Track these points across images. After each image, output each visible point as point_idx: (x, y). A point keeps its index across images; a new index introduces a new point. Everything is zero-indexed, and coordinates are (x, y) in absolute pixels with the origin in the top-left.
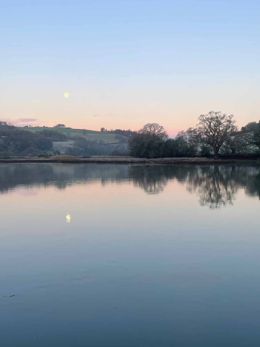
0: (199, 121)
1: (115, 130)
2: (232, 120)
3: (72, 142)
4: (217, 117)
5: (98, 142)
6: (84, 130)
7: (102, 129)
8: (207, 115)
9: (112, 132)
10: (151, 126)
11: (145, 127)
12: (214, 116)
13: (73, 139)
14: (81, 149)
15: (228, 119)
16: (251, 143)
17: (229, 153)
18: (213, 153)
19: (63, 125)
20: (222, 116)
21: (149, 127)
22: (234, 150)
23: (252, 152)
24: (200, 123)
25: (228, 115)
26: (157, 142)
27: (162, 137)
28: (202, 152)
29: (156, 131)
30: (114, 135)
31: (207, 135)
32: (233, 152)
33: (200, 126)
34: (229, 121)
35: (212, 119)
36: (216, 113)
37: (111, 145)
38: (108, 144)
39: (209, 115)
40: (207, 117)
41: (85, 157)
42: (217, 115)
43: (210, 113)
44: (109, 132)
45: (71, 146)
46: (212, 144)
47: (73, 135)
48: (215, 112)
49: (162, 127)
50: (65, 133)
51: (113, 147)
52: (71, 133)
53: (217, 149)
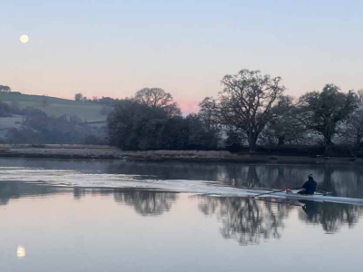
0: (224, 87)
1: (101, 98)
2: (280, 85)
3: (20, 119)
4: (254, 80)
5: (68, 119)
6: (44, 97)
7: (78, 96)
8: (236, 76)
9: (95, 102)
10: (149, 92)
11: (139, 94)
12: (248, 77)
13: (22, 113)
14: (35, 131)
15: (273, 84)
16: (310, 127)
17: (274, 144)
18: (246, 143)
19: (7, 88)
20: (263, 78)
21: (146, 94)
22: (281, 139)
23: (312, 143)
24: (225, 90)
25: (272, 77)
26: (154, 121)
27: (171, 112)
28: (228, 142)
29: (159, 102)
30: (100, 107)
31: (235, 111)
32: (281, 142)
33: (226, 94)
34: (275, 88)
35: (245, 83)
36: (252, 73)
37: (91, 125)
38: (86, 122)
39: (240, 76)
40: (237, 79)
41: (34, 146)
42: (254, 76)
43: (242, 72)
44: (90, 101)
45: (18, 127)
46: (244, 128)
47: (23, 105)
48: (250, 70)
49: (169, 96)
50: (8, 102)
51: (95, 128)
52: (21, 103)
53: (253, 137)
